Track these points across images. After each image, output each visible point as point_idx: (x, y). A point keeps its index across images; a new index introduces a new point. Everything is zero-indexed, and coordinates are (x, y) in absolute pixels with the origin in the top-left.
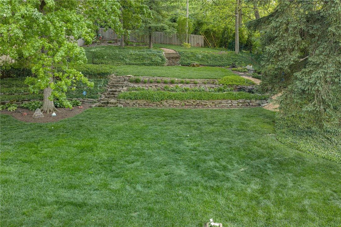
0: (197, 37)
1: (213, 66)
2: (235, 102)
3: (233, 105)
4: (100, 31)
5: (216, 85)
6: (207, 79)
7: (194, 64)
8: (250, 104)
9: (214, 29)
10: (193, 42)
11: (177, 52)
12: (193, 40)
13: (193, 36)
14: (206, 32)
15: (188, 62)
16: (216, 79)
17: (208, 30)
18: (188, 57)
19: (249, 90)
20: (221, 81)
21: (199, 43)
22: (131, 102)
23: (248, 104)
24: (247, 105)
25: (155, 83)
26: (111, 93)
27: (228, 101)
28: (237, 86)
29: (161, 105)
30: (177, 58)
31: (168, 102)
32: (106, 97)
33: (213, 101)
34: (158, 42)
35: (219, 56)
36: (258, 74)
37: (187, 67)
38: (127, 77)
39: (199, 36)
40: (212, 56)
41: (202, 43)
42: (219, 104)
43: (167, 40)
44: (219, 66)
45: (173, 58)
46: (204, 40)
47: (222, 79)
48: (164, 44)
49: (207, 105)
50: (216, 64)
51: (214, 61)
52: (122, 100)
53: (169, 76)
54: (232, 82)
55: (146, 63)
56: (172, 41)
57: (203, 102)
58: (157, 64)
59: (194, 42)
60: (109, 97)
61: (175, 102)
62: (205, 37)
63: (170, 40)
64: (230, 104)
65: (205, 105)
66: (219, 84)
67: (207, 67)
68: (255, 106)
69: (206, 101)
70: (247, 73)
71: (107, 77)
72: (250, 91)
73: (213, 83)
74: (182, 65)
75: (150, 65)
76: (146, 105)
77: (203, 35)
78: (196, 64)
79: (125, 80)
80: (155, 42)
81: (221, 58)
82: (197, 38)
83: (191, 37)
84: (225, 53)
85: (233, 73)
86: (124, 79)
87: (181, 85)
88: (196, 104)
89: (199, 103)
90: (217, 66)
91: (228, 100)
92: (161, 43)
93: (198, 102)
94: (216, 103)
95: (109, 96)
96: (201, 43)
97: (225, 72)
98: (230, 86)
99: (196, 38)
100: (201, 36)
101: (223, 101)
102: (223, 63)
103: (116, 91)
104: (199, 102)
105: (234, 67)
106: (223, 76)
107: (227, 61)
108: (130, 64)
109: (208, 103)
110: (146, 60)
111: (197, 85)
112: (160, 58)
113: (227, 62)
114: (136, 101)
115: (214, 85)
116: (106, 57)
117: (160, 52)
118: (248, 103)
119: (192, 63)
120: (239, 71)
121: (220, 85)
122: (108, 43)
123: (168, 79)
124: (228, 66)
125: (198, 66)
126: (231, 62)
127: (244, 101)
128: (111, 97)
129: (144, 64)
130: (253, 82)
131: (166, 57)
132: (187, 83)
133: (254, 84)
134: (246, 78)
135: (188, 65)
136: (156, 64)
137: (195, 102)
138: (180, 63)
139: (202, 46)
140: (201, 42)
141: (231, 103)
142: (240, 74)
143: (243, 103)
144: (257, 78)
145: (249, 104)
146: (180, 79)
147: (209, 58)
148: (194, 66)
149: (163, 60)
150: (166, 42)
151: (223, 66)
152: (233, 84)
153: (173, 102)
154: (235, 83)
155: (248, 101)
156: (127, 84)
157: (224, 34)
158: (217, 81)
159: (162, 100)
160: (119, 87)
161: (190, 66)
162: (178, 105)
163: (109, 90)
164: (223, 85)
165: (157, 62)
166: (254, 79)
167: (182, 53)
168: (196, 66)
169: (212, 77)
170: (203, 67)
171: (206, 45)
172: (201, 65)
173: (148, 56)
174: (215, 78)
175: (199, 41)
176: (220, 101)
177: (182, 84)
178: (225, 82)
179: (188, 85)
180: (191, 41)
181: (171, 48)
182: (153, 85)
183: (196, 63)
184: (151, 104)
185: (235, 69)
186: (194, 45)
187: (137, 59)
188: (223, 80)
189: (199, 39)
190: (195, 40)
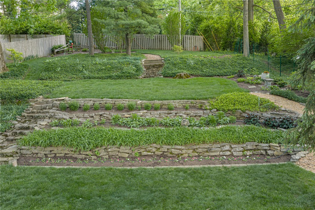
0: (195, 38)
1: (210, 76)
2: (238, 149)
3: (235, 154)
4: (76, 37)
5: (205, 111)
6: (191, 99)
7: (181, 73)
8: (269, 152)
9: (216, 26)
10: (189, 44)
11: (162, 58)
12: (190, 42)
13: (189, 37)
14: (205, 30)
15: (173, 72)
16: (206, 99)
17: (208, 27)
18: (175, 64)
19: (267, 120)
20: (214, 104)
21: (197, 45)
22: (41, 152)
23: (264, 153)
24: (262, 154)
25: (102, 110)
26: (18, 132)
27: (223, 146)
28: (244, 112)
29: (93, 157)
30: (161, 66)
31: (110, 150)
32: (7, 140)
33: (195, 147)
34: (145, 47)
35: (220, 61)
36: (280, 87)
37: (172, 79)
38: (59, 100)
39: (197, 36)
40: (210, 61)
41: (201, 46)
42: (207, 152)
43: (157, 44)
44: (218, 76)
45: (153, 66)
46: (204, 42)
47: (217, 100)
48: (153, 50)
49: (182, 154)
50: (214, 72)
51: (211, 69)
52: (26, 147)
53: (129, 97)
54: (234, 104)
55: (113, 76)
56: (163, 45)
57: (174, 149)
58: (129, 76)
59: (191, 45)
60: (12, 140)
61: (121, 151)
62: (204, 39)
63: (161, 44)
64: (228, 153)
65: (178, 155)
66: (210, 110)
67: (202, 78)
68: (279, 157)
69: (180, 147)
70: (261, 86)
71: (27, 102)
72: (268, 124)
73: (201, 106)
74: (164, 76)
75: (119, 77)
76: (67, 155)
77: (202, 35)
78: (184, 74)
79: (53, 106)
80: (142, 48)
81: (223, 63)
82: (195, 40)
83: (187, 39)
84: (229, 56)
85: (237, 88)
86: (52, 104)
87: (144, 113)
88: (162, 153)
89: (166, 150)
90: (216, 76)
91: (223, 144)
92: (149, 48)
93: (165, 148)
94: (200, 150)
95: (12, 138)
97: (226, 85)
98: (230, 112)
99: (193, 40)
100: (199, 36)
101: (215, 147)
102: (225, 70)
103: (27, 128)
104: (168, 149)
105: (241, 76)
106: (220, 94)
107: (231, 67)
108: (90, 78)
109: (184, 151)
110: (115, 71)
111: (172, 112)
112: (134, 68)
113: (231, 69)
114: (51, 149)
115: (201, 112)
116: (59, 69)
117: (137, 59)
118: (265, 150)
119: (179, 73)
120: (249, 83)
121: (213, 111)
122: (82, 51)
123: (124, 102)
124: (233, 75)
125: (187, 77)
126: (237, 69)
127: (256, 146)
128: (15, 140)
129: (110, 77)
130: (273, 103)
131: (145, 66)
132: (156, 109)
133: (274, 108)
134: (260, 95)
135: (173, 76)
136: (127, 76)
137: (159, 149)
138: (162, 74)
139: (201, 50)
140: (200, 44)
141: (230, 149)
142: (250, 88)
143: (255, 150)
144: (280, 96)
145: (266, 152)
146: (144, 101)
147: (205, 64)
148: (181, 77)
149: (138, 70)
150: (155, 47)
151: (225, 76)
152: (236, 109)
153: (118, 150)
154: (240, 107)
155: (265, 145)
156: (53, 114)
157: (229, 31)
158: (207, 104)
159: (97, 147)
160: (40, 118)
161: (175, 78)
162: (127, 155)
163: (18, 125)
164: (217, 110)
165: (129, 73)
166: (274, 96)
167: (168, 59)
168: (184, 77)
169: (200, 95)
170: (195, 78)
171: (205, 48)
172: (191, 75)
173: (119, 65)
174: (204, 97)
175: (197, 43)
176: (207, 146)
177: (145, 111)
178: (222, 106)
179: (155, 112)
180: (187, 43)
181: (158, 54)
182: (96, 114)
183: (185, 72)
184: (75, 156)
185: (242, 79)
186: (191, 49)
187: (102, 69)
188: (219, 101)
189: (197, 40)
190: (192, 43)
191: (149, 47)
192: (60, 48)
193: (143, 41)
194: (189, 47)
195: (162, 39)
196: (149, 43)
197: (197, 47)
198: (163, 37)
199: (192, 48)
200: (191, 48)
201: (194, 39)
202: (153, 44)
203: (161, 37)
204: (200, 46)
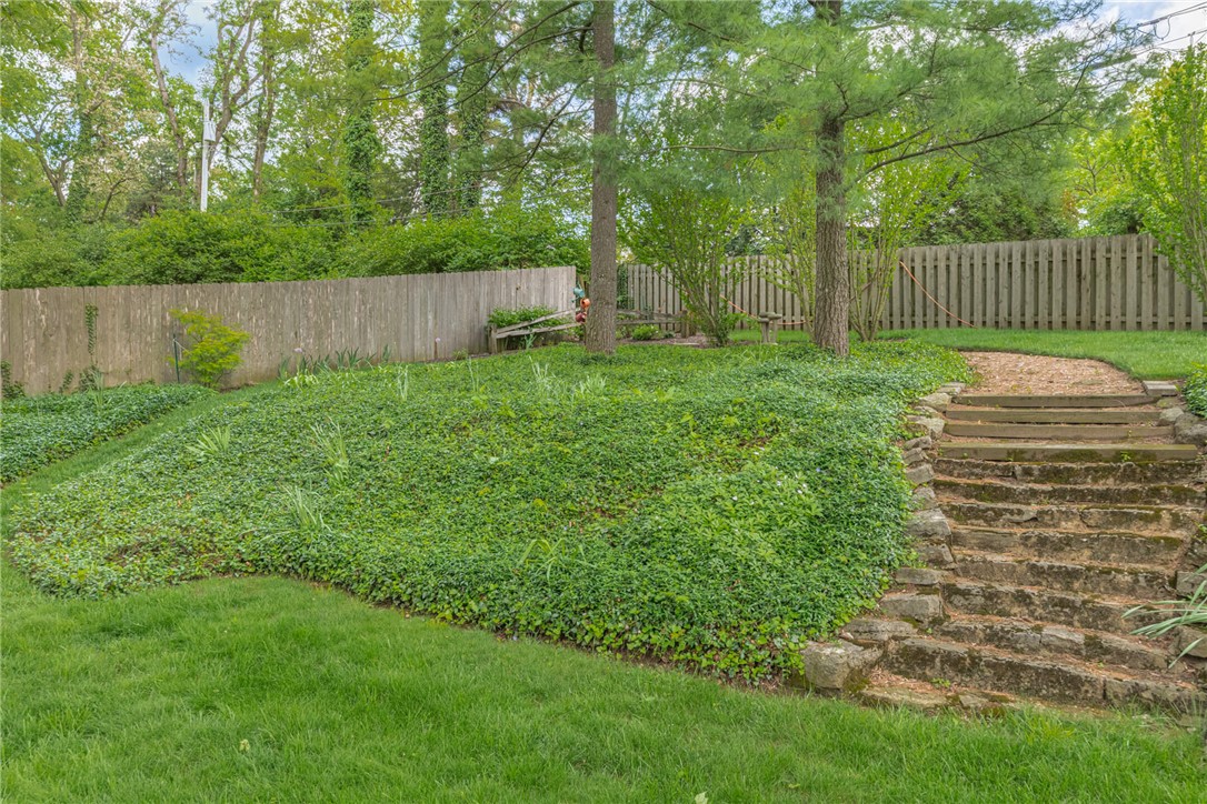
11: (1152, 385)
34: (978, 316)
48: (1030, 327)
56: (1101, 301)
80: (954, 323)
92: (1003, 322)
122: (634, 339)
131: (944, 464)
181: (1078, 351)
191: (1004, 313)
193: (966, 282)
196: (1004, 293)
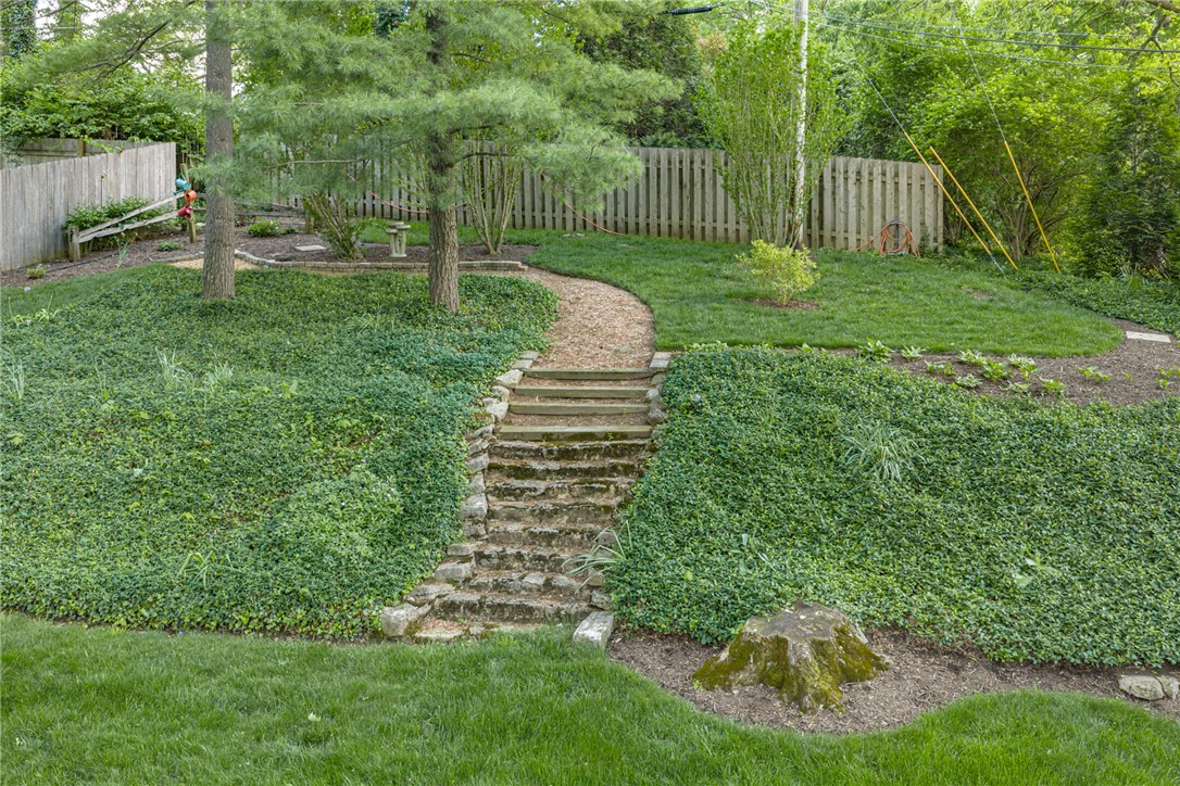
0: (889, 175)
7: (786, 622)
9: (1032, 110)
10: (853, 210)
12: (859, 197)
13: (852, 168)
14: (955, 134)
17: (980, 118)
21: (903, 218)
39: (903, 166)
41: (929, 221)
43: (664, 201)
46: (946, 200)
56: (698, 209)
59: (865, 214)
62: (947, 181)
63: (686, 203)
77: (935, 162)
78: (820, 648)
80: (579, 221)
82: (890, 186)
83: (840, 180)
96: (916, 226)
99: (877, 185)
100: (914, 165)
122: (249, 234)
139: (931, 245)
140: (922, 210)
150: (653, 219)
161: (724, 674)
168: (818, 680)
175: (903, 207)
180: (840, 205)
186: (864, 236)
189: (903, 187)
190: (871, 200)
191: (621, 214)
192: (116, 221)
194: (852, 227)
195: (697, 172)
197: (902, 231)
198: (703, 162)
199: (871, 232)
200: (864, 230)
201: (889, 179)
202: (642, 201)
203: (692, 162)
204: (923, 224)
